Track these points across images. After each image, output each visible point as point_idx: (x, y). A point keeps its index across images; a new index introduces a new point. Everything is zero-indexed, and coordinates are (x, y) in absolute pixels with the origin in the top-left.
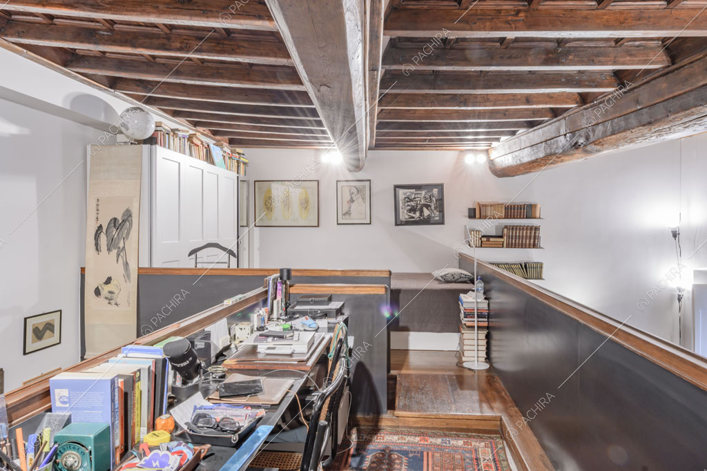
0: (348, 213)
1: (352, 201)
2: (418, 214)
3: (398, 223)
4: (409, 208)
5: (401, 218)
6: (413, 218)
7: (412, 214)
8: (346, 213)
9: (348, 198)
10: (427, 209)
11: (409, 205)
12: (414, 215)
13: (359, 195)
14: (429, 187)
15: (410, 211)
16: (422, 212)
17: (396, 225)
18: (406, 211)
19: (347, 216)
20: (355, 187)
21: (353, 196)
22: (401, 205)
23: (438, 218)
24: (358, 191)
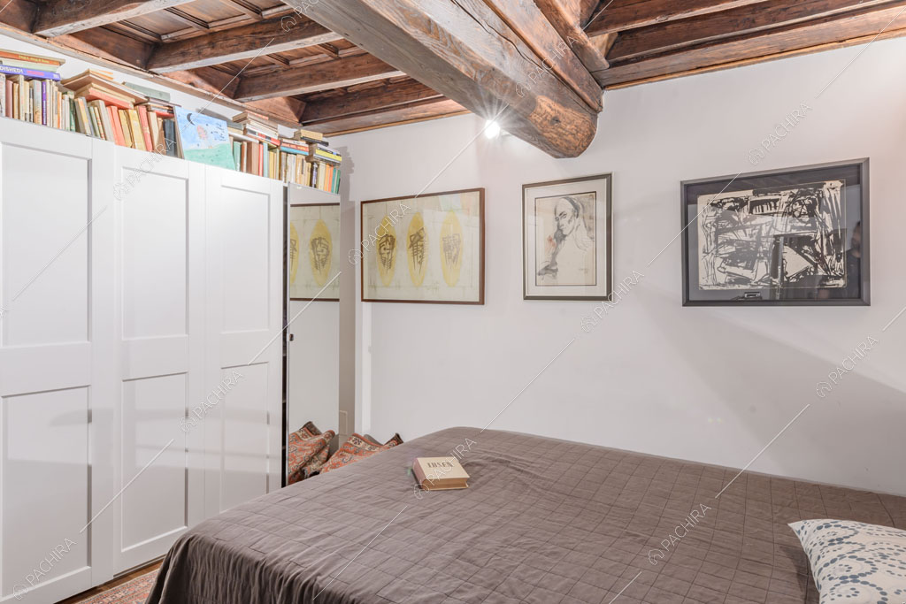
0: (550, 269)
1: (560, 237)
2: (762, 269)
3: (692, 298)
4: (732, 249)
5: (702, 282)
6: (746, 281)
7: (740, 271)
8: (546, 268)
9: (552, 230)
10: (799, 251)
11: (730, 242)
12: (747, 274)
13: (580, 220)
14: (806, 180)
15: (733, 260)
16: (776, 260)
17: (688, 302)
18: (719, 261)
19: (548, 278)
20: (566, 197)
21: (563, 221)
22: (702, 241)
23: (841, 283)
24: (576, 208)
